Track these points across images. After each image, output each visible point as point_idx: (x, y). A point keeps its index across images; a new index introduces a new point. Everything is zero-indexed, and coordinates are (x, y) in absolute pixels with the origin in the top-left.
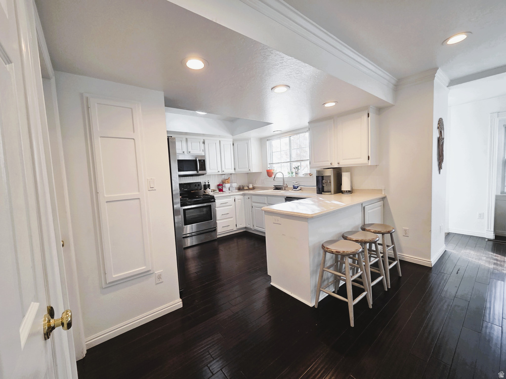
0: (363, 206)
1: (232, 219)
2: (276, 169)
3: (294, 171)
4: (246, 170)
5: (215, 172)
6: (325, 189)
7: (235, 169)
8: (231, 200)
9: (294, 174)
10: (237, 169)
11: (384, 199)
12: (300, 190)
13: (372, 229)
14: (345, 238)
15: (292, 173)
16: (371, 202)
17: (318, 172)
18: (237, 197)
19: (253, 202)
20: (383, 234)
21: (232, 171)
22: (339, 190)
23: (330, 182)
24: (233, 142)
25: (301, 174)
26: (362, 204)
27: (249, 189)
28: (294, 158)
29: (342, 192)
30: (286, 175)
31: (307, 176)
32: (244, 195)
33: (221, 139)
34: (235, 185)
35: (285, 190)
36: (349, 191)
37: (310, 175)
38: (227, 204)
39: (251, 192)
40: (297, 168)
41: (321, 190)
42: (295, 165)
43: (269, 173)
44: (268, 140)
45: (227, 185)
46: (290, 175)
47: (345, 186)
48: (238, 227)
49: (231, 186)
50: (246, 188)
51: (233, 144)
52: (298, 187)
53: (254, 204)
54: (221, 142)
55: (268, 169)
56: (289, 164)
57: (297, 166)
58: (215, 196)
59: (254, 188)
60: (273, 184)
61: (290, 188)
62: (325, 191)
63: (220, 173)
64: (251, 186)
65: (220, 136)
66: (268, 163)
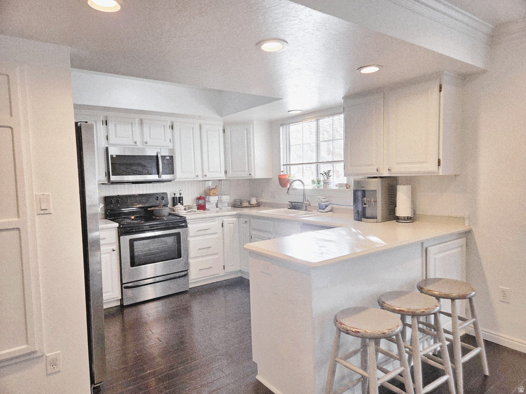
0: (425, 246)
1: (217, 256)
2: (295, 173)
3: (322, 178)
4: (245, 175)
5: (192, 176)
6: (368, 213)
7: (226, 172)
8: (216, 224)
9: (322, 183)
10: (230, 174)
11: (468, 234)
12: (331, 211)
13: (436, 289)
14: (382, 305)
15: (319, 182)
16: (441, 240)
17: (357, 183)
18: (226, 220)
19: (255, 229)
20: (453, 299)
21: (222, 176)
22: (391, 215)
23: (376, 202)
24: (224, 127)
25: (333, 186)
26: (422, 244)
27: (251, 206)
28: (324, 156)
29: (397, 219)
30: (309, 186)
31: (342, 188)
32: (239, 216)
33: (202, 122)
34: (226, 199)
35: (306, 210)
36: (409, 218)
37: (347, 186)
38: (208, 232)
39: (254, 212)
40: (327, 174)
41: (361, 215)
42: (324, 168)
43: (283, 182)
44: (282, 125)
45: (213, 199)
46: (316, 185)
47: (403, 208)
48: (227, 270)
49: (220, 201)
50: (246, 204)
51: (224, 131)
52: (326, 206)
53: (253, 232)
54: (203, 126)
55: (282, 173)
56: (315, 165)
57: (326, 171)
58: (188, 217)
59: (258, 205)
60: (287, 199)
61: (315, 208)
62: (367, 215)
63: (200, 178)
64: (254, 201)
65: (200, 117)
66: (282, 164)
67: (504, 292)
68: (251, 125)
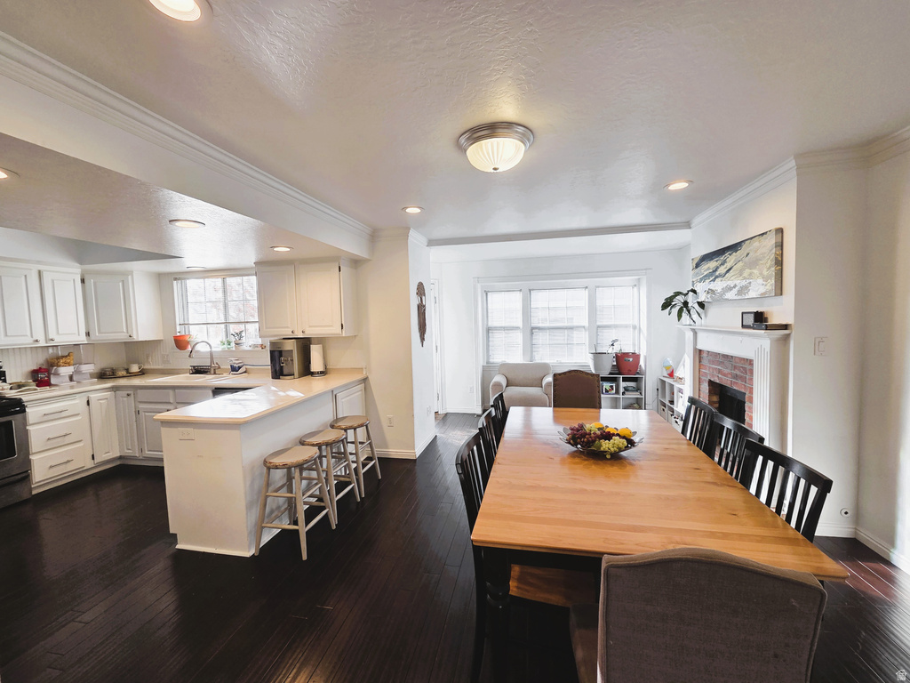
0: (335, 393)
1: (81, 444)
2: (196, 334)
3: (232, 339)
4: (123, 337)
5: (27, 341)
6: (286, 371)
7: (88, 334)
8: (79, 402)
9: (233, 344)
10: (95, 335)
11: (365, 380)
12: (245, 372)
13: (343, 424)
14: (302, 443)
15: (229, 343)
16: (346, 387)
17: (273, 344)
18: (93, 396)
19: (140, 402)
20: (355, 429)
21: (83, 339)
22: (306, 371)
23: (292, 360)
24: (82, 276)
25: (245, 347)
26: (332, 391)
27: (130, 375)
28: (233, 315)
29: (312, 374)
30: (217, 347)
31: (256, 349)
32: (115, 389)
33: (41, 267)
34: (88, 368)
35: (215, 373)
36: (322, 373)
37: (263, 347)
38: (63, 414)
39: (136, 382)
40: (239, 334)
41: (278, 373)
42: (233, 329)
43: (180, 343)
44: (176, 279)
45: (65, 371)
46: (225, 346)
47: (316, 364)
48: (98, 460)
49: (77, 372)
50: (124, 373)
51: (83, 281)
52: (240, 368)
53: (141, 406)
54: (45, 273)
55: (178, 334)
56: (223, 326)
57: (237, 331)
58: (24, 399)
59: (142, 373)
60: (190, 363)
61: (225, 370)
62: (285, 373)
63: (42, 343)
64: (135, 368)
65: (39, 262)
66: (178, 322)
67: (390, 419)
68: (130, 277)
